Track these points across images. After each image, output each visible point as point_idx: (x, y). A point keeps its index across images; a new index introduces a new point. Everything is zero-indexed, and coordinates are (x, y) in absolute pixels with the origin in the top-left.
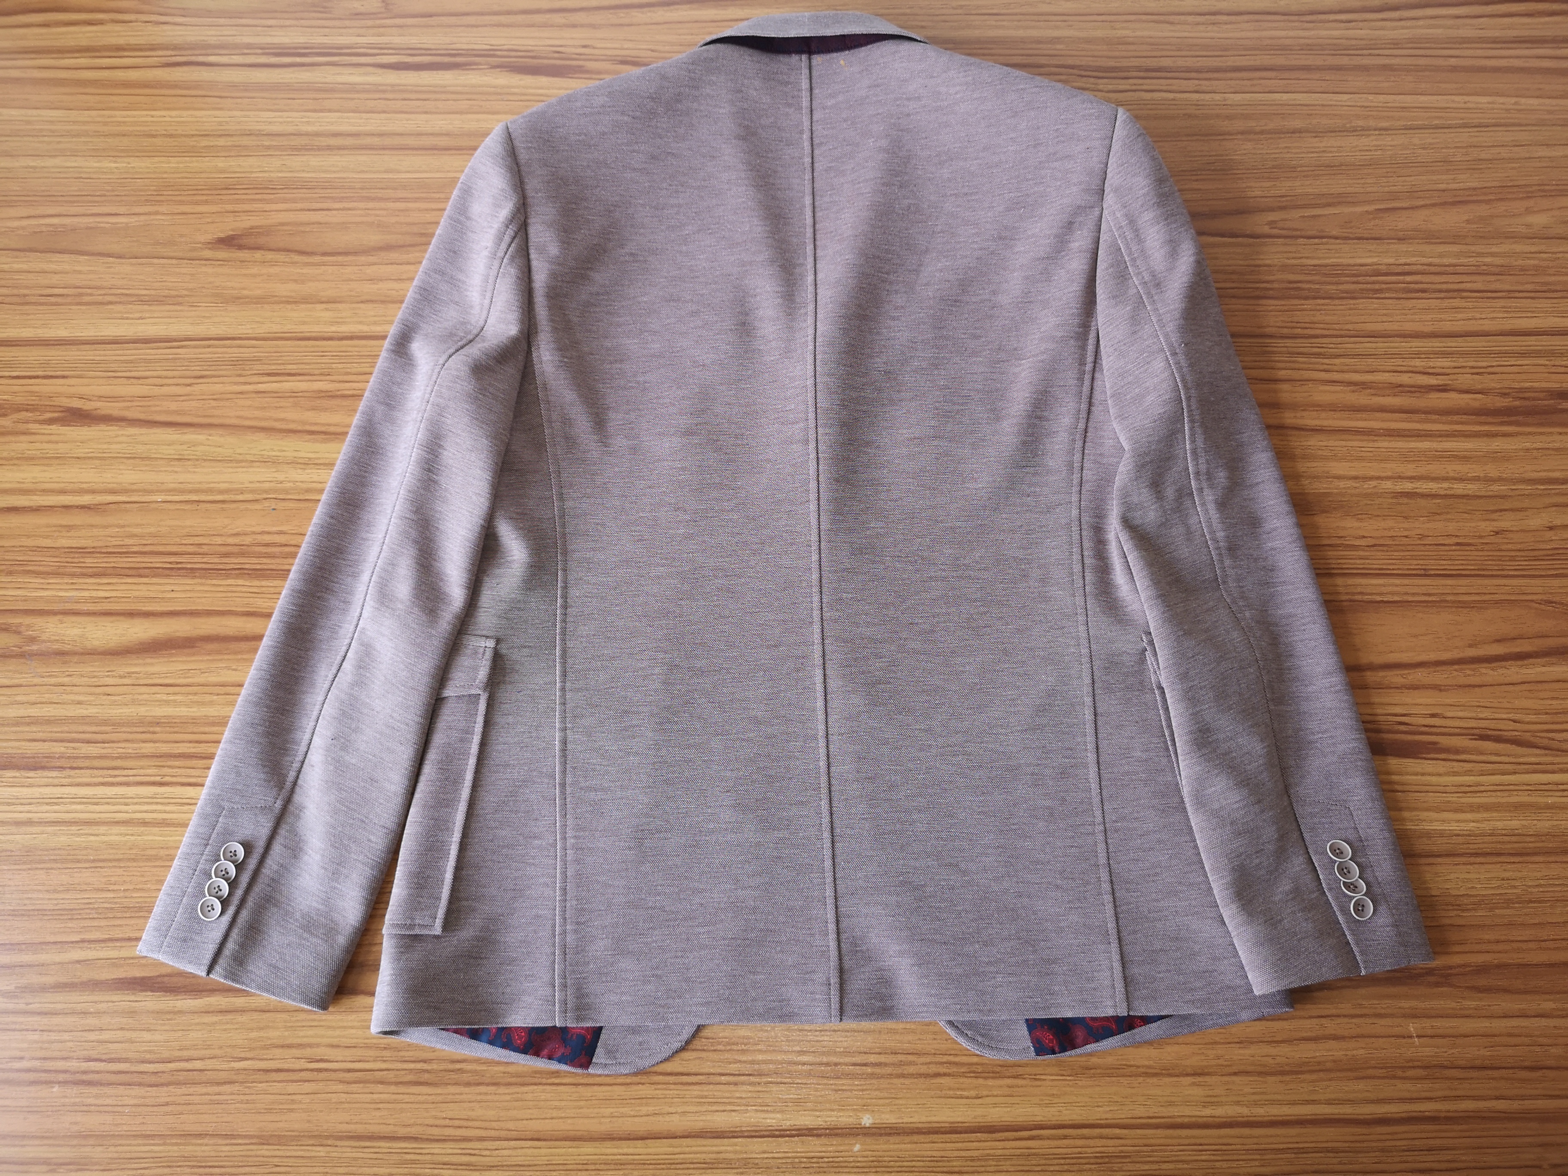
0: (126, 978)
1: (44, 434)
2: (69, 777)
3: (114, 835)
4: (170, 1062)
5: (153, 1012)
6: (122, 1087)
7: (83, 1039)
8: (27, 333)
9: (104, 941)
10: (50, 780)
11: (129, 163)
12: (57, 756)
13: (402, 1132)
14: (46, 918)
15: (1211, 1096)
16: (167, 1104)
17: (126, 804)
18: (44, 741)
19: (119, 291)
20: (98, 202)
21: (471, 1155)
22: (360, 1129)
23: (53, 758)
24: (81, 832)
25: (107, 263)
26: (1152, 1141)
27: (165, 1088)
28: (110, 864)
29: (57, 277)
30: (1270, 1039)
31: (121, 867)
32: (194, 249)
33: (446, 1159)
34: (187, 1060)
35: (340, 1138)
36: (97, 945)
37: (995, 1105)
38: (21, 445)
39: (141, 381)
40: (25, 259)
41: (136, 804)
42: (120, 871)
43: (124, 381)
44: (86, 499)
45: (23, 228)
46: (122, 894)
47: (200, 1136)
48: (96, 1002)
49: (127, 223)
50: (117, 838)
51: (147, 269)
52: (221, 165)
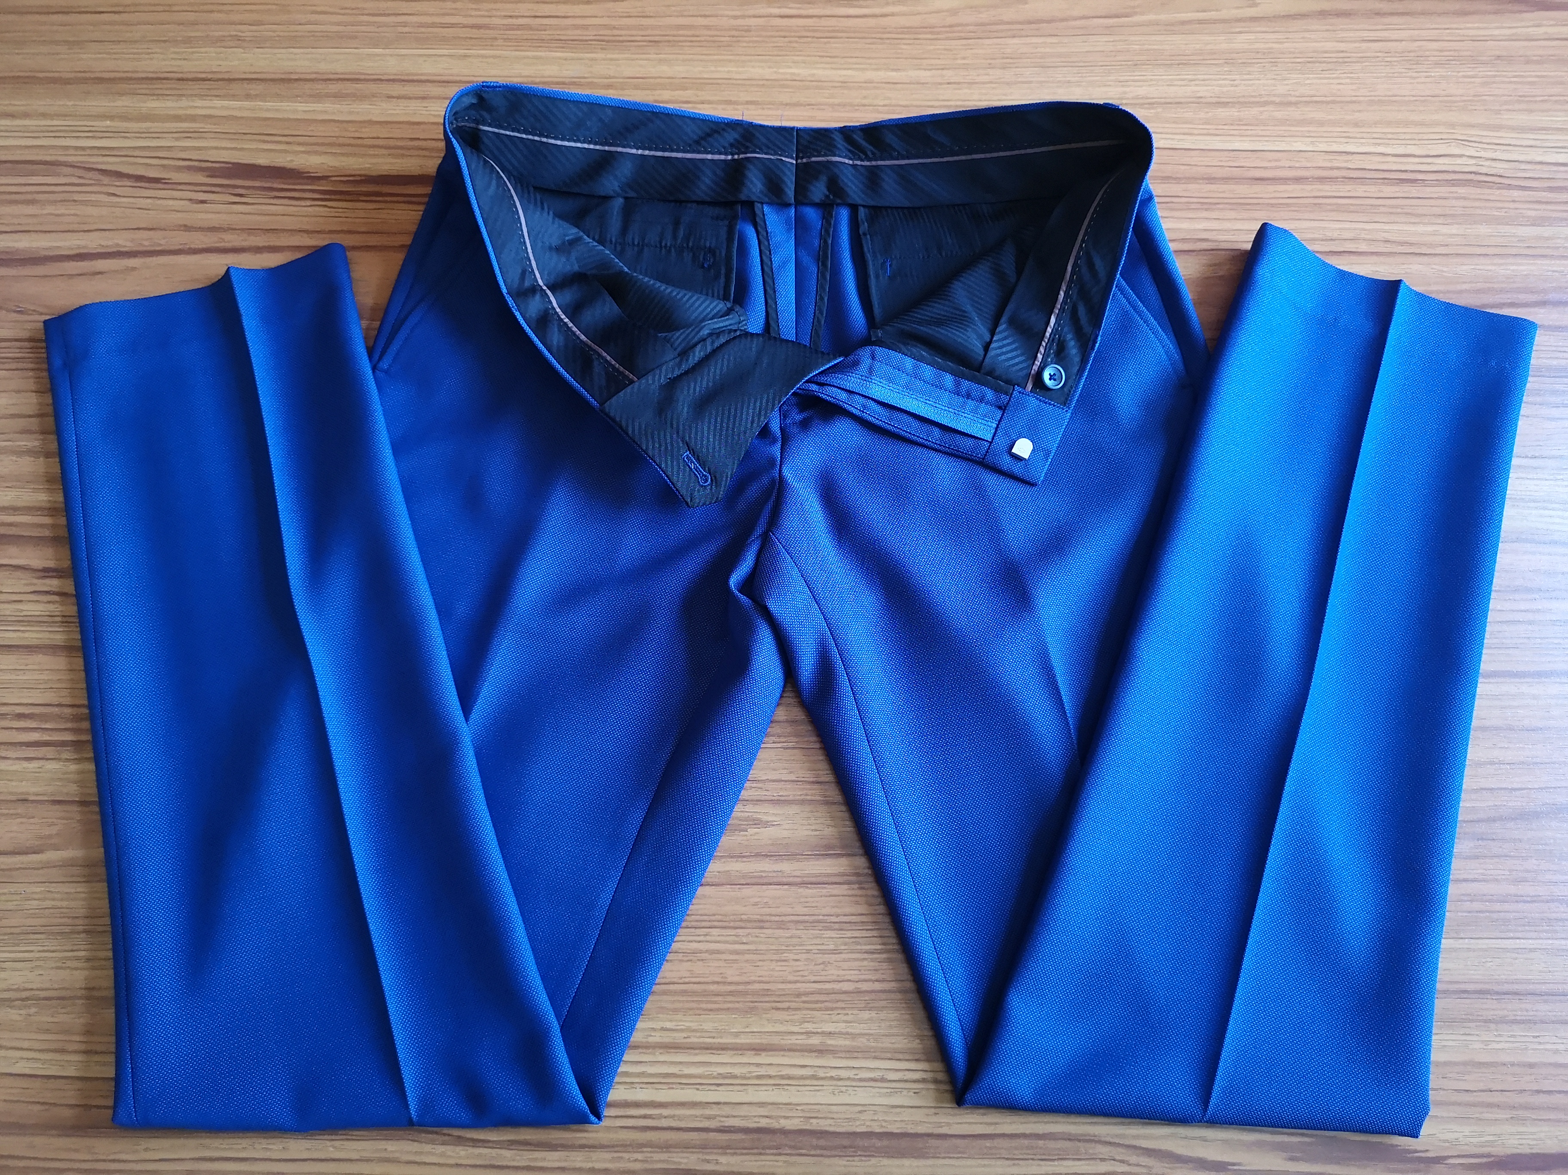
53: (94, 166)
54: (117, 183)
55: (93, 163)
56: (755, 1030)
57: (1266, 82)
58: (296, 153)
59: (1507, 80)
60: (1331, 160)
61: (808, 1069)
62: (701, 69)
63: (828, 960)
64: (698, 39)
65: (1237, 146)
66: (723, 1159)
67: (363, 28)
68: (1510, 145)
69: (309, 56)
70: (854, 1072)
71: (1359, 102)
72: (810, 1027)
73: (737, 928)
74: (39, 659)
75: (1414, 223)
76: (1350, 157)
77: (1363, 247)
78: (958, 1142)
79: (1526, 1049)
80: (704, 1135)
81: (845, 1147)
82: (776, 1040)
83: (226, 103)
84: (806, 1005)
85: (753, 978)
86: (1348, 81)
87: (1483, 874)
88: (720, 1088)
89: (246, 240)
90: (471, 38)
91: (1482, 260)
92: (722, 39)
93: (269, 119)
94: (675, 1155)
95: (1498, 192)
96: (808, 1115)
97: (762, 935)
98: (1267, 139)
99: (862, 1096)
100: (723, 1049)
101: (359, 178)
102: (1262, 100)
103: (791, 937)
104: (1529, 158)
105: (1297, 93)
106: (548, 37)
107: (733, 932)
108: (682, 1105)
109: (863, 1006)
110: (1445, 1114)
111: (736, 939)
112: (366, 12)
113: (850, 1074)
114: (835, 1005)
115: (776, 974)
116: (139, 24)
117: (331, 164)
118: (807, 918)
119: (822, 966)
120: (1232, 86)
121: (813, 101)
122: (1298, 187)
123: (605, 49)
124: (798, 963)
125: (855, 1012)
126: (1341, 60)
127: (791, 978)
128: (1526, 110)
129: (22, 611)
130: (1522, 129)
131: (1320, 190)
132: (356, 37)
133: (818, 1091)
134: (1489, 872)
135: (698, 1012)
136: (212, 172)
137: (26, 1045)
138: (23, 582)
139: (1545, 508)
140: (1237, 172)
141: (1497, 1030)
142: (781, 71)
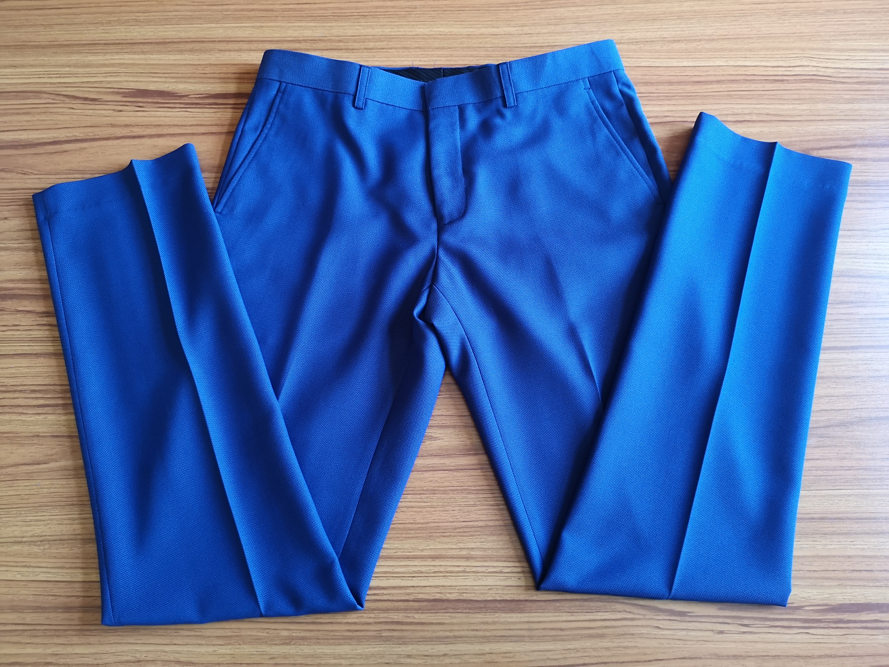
53: (61, 93)
54: (74, 102)
55: (60, 91)
56: (432, 548)
57: (700, 28)
58: (170, 82)
59: (833, 23)
60: (736, 71)
61: (461, 567)
62: (390, 30)
63: (470, 510)
64: (388, 13)
65: (685, 64)
66: (416, 616)
67: (205, 13)
68: (835, 59)
69: (176, 29)
70: (486, 568)
71: (752, 38)
72: (462, 545)
73: (421, 494)
74: (42, 361)
75: (783, 104)
76: (748, 69)
77: (755, 118)
78: (542, 604)
79: (846, 548)
80: (406, 604)
81: (481, 608)
82: (443, 553)
83: (131, 56)
84: (459, 534)
85: (430, 520)
86: (746, 26)
87: (822, 456)
88: (414, 579)
89: (144, 131)
90: (264, 17)
91: (820, 123)
92: (401, 13)
93: (154, 64)
94: (391, 614)
95: (829, 85)
96: (462, 592)
97: (434, 498)
98: (701, 60)
99: (490, 581)
100: (415, 558)
101: (204, 95)
102: (698, 38)
103: (450, 498)
104: (846, 66)
105: (718, 34)
106: (306, 15)
107: (419, 496)
108: (394, 588)
109: (490, 533)
110: (803, 584)
111: (421, 500)
112: (206, 4)
113: (484, 569)
114: (474, 534)
115: (443, 518)
116: (82, 14)
117: (189, 88)
118: (458, 488)
119: (467, 513)
120: (682, 31)
121: (452, 46)
122: (719, 86)
123: (337, 21)
124: (454, 512)
125: (486, 537)
126: (741, 15)
127: (451, 520)
128: (844, 40)
129: (32, 335)
130: (842, 51)
131: (730, 87)
132: (200, 18)
133: (467, 579)
134: (826, 455)
135: (401, 539)
136: (126, 95)
137: (43, 565)
138: (32, 319)
139: (855, 258)
140: (685, 79)
141: (830, 539)
142: (434, 30)
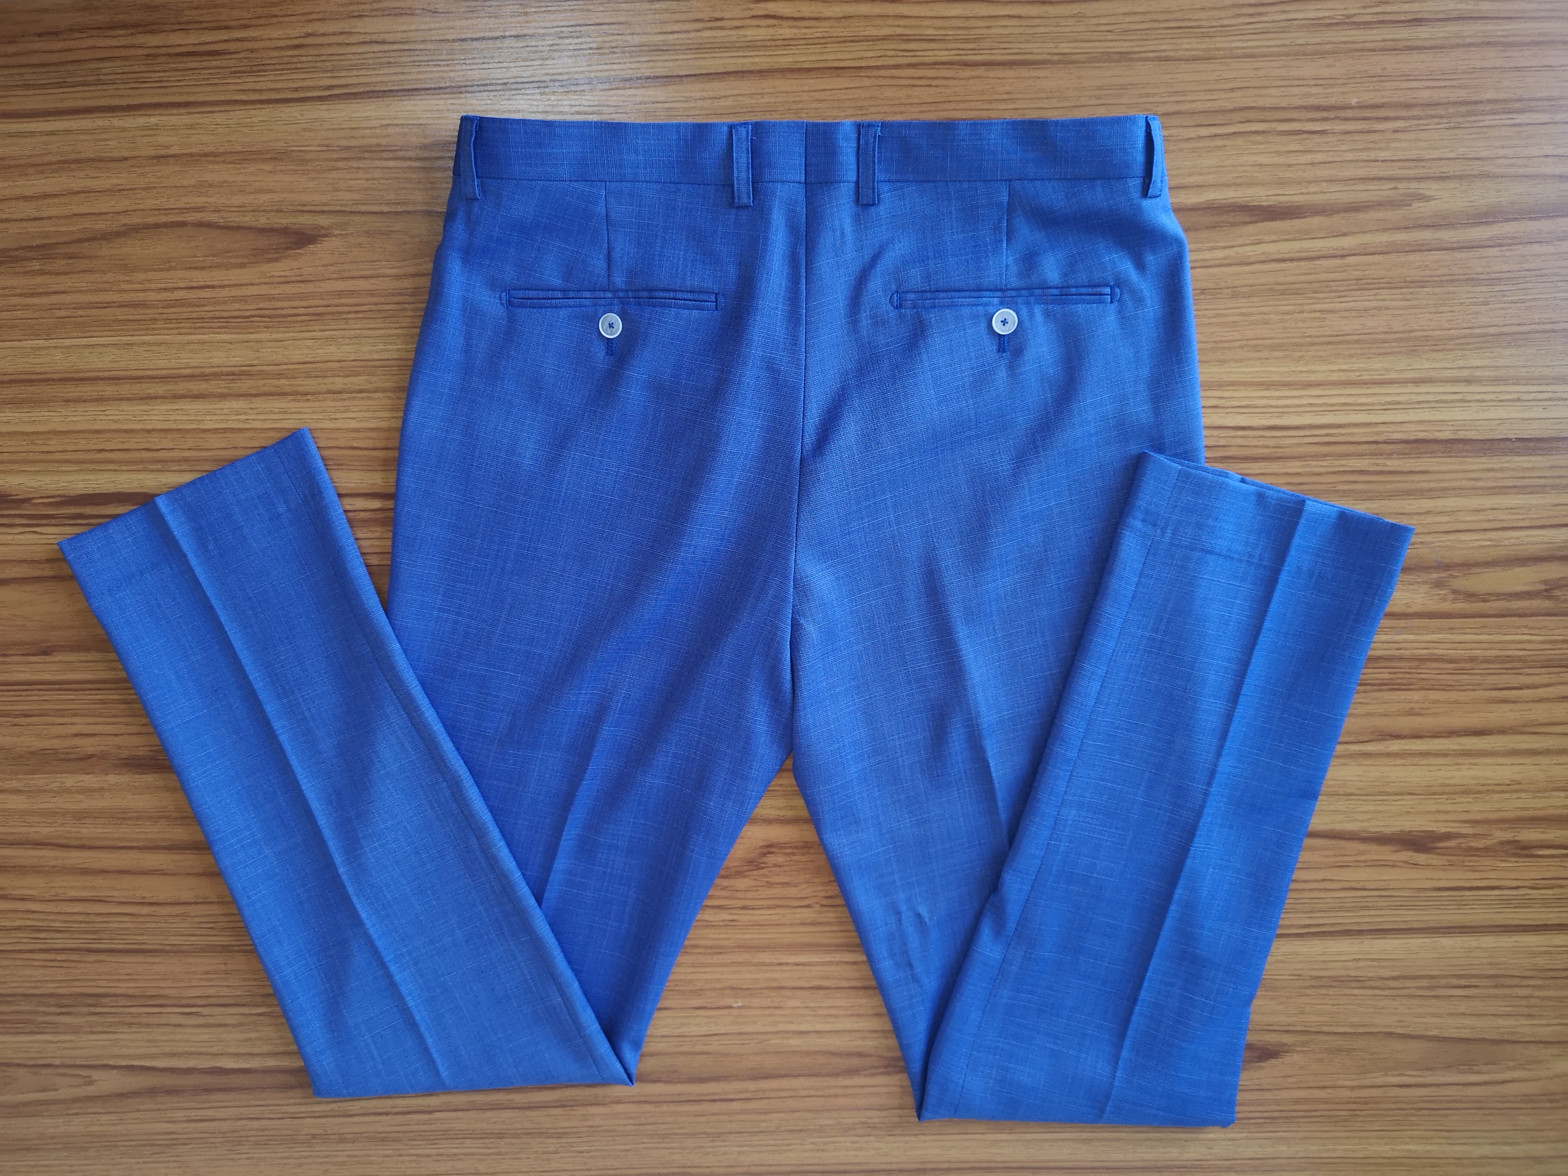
0: (1291, 219)
1: (1453, 821)
2: (1378, 433)
3: (1321, 371)
4: (1235, 133)
5: (1258, 184)
6: (1283, 105)
7: (1330, 153)
8: (1489, 941)
9: (1319, 258)
10: (1398, 429)
11: (1394, 1150)
12: (1394, 456)
13: (980, 71)
14: (1387, 280)
15: (152, 135)
16: (1232, 90)
17: (1311, 405)
18: (1411, 472)
19: (1386, 992)
20: (1424, 1102)
21: (907, 51)
22: (1024, 72)
23: (1398, 454)
24: (1358, 374)
25: (1404, 1027)
26: (210, 88)
27: (1237, 105)
28: (1321, 339)
29: (1462, 1009)
30: (92, 194)
31: (1310, 336)
32: (1304, 1044)
33: (932, 45)
34: (1216, 136)
35: (1044, 62)
36: (1326, 253)
37: (368, 118)
38: (1479, 808)
39: (1348, 885)
40: (1502, 1030)
41: (1300, 406)
42: (1310, 332)
43: (1368, 885)
44: (1396, 746)
45: (1509, 1068)
46: (1306, 308)
47: (1195, 59)
48: (1322, 192)
49: (1386, 1075)
50: (1317, 368)
51: (1356, 1020)
52: (1284, 1148)
117: (29, 485)
